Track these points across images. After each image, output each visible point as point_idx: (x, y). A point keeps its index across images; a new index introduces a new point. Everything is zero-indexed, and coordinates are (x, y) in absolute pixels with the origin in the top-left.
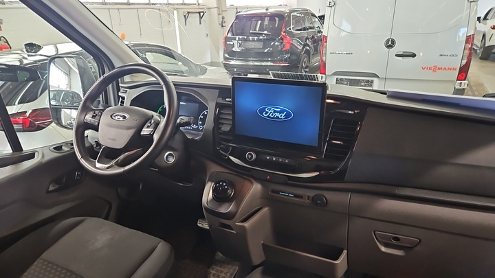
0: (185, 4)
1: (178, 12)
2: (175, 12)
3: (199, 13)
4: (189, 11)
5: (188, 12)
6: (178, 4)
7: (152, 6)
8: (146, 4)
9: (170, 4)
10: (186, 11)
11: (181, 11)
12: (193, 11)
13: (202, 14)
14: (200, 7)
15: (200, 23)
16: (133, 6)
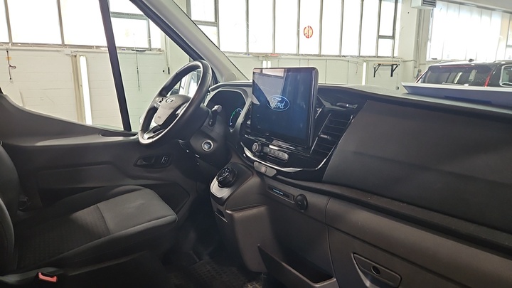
0: (378, 57)
1: (367, 65)
2: (365, 64)
3: (392, 65)
4: (380, 63)
5: (379, 65)
6: (370, 57)
7: (342, 58)
8: (337, 56)
9: (361, 57)
10: (377, 63)
11: (371, 64)
12: (385, 63)
13: (395, 66)
14: (394, 59)
15: (392, 76)
16: (324, 58)
